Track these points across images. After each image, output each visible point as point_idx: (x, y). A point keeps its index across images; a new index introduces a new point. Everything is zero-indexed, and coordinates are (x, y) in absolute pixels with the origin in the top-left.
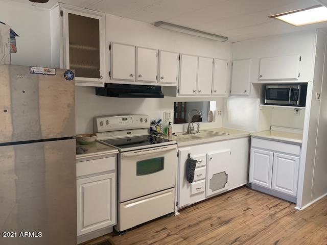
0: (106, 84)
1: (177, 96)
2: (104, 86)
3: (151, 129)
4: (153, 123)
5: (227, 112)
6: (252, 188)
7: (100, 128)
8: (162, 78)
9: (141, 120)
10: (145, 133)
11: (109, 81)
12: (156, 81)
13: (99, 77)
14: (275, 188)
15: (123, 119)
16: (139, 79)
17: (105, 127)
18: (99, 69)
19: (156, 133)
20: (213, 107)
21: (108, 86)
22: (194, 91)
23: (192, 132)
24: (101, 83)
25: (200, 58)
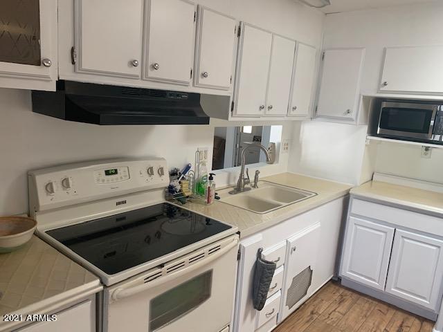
0: (61, 84)
1: (230, 119)
2: (54, 89)
3: (171, 189)
4: (174, 174)
5: (300, 146)
6: (343, 283)
7: (44, 200)
8: (204, 75)
9: (150, 171)
10: (158, 199)
11: (68, 76)
12: (191, 81)
13: (38, 62)
14: (393, 290)
15: (107, 173)
16: (152, 74)
17: (60, 196)
18: (36, 37)
19: (182, 198)
20: (276, 135)
21: (68, 91)
22: (262, 108)
23: (246, 186)
24: (46, 79)
25: (276, 37)
